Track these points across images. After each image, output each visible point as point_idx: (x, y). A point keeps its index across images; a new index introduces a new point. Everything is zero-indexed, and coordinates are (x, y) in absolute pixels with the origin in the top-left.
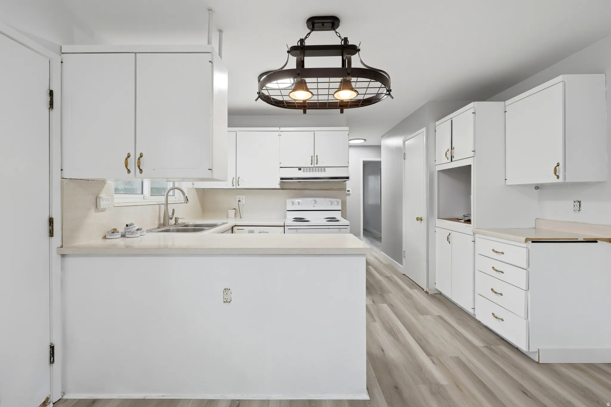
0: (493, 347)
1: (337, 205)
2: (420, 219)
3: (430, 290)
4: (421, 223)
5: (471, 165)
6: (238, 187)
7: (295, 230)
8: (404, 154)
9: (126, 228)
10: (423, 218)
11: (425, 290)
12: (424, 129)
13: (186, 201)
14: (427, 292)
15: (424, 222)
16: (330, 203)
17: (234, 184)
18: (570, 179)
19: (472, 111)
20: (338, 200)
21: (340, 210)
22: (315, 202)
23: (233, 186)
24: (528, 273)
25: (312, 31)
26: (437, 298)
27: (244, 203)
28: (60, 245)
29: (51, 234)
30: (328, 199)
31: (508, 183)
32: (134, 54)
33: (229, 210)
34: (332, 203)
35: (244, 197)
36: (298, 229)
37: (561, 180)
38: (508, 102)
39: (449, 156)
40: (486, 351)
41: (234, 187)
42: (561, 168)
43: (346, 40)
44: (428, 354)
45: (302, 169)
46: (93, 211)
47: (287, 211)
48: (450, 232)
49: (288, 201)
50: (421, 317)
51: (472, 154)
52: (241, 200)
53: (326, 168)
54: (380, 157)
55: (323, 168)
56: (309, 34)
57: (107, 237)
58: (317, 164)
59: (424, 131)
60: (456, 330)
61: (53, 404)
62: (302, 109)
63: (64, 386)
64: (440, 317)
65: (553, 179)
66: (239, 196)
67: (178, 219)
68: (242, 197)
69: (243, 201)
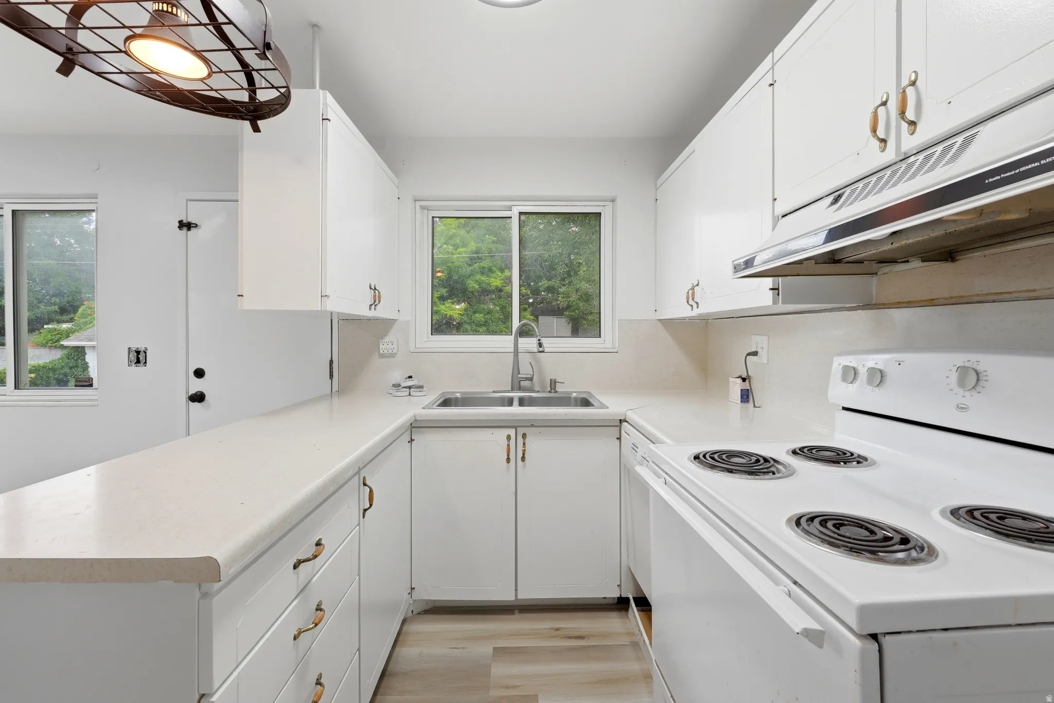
28: (337, 389)
29: (331, 376)
33: (730, 380)
35: (764, 340)
46: (374, 355)
49: (837, 360)
52: (759, 349)
66: (755, 338)
67: (555, 382)
68: (759, 342)
69: (763, 354)
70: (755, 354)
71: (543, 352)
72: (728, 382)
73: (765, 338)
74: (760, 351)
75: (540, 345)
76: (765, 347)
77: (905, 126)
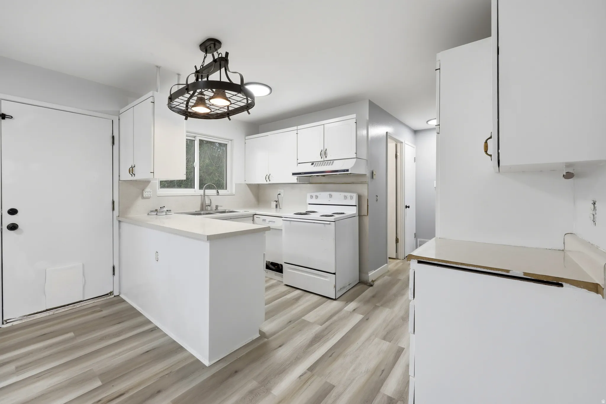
7: (289, 222)
17: (267, 180)
20: (352, 194)
27: (283, 196)
28: (118, 215)
29: (113, 209)
34: (346, 198)
36: (291, 222)
41: (268, 183)
45: (315, 164)
46: (140, 198)
47: (309, 204)
49: (308, 194)
53: (334, 161)
55: (332, 161)
57: (150, 214)
58: (326, 158)
61: (114, 296)
63: (120, 289)
66: (279, 190)
67: (218, 206)
68: (282, 191)
69: (282, 195)
70: (279, 194)
71: (218, 195)
72: (271, 203)
73: (283, 190)
74: (281, 193)
75: (218, 192)
76: (283, 193)
77: (325, 156)
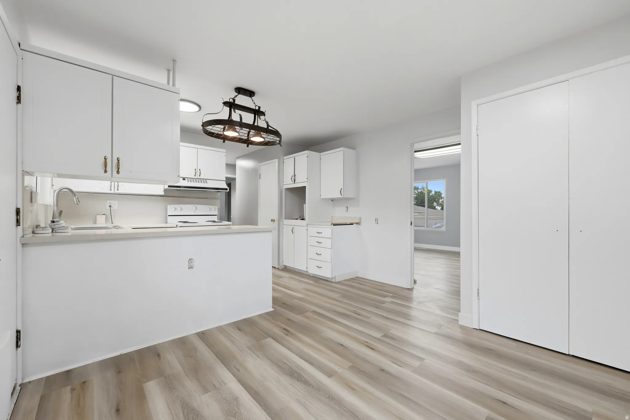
0: (318, 282)
1: (215, 211)
2: (273, 221)
3: (280, 267)
4: (273, 224)
5: (305, 187)
6: (116, 192)
8: (260, 174)
9: (51, 224)
10: (275, 220)
11: (277, 268)
12: (277, 160)
13: (77, 202)
14: (278, 269)
15: (276, 223)
16: (208, 209)
17: (112, 188)
18: (345, 196)
19: (306, 155)
20: (214, 207)
21: (216, 215)
22: (196, 208)
23: (111, 190)
24: (332, 240)
25: (239, 94)
26: (285, 270)
28: (22, 235)
29: (18, 223)
30: (207, 206)
31: (322, 197)
32: (111, 76)
33: (97, 216)
34: (210, 210)
35: (116, 202)
37: (342, 197)
38: (322, 154)
39: (293, 180)
40: (316, 284)
41: (112, 192)
42: (342, 190)
43: (259, 107)
44: (292, 291)
45: (186, 179)
47: (169, 216)
48: (293, 226)
49: (169, 207)
50: (281, 279)
51: (306, 180)
52: (112, 205)
53: (207, 180)
54: (235, 174)
55: (205, 180)
56: (237, 96)
58: (200, 176)
59: (276, 161)
60: (301, 280)
62: (223, 139)
64: (290, 277)
65: (339, 196)
66: (109, 201)
68: (113, 203)
70: (110, 206)
